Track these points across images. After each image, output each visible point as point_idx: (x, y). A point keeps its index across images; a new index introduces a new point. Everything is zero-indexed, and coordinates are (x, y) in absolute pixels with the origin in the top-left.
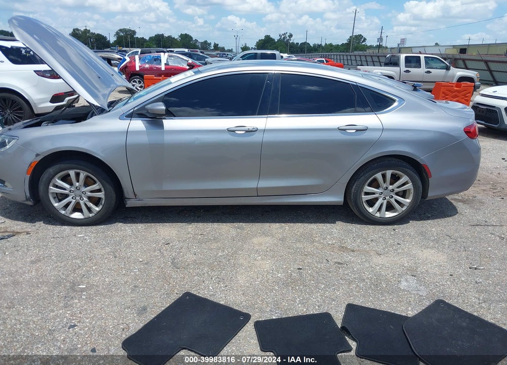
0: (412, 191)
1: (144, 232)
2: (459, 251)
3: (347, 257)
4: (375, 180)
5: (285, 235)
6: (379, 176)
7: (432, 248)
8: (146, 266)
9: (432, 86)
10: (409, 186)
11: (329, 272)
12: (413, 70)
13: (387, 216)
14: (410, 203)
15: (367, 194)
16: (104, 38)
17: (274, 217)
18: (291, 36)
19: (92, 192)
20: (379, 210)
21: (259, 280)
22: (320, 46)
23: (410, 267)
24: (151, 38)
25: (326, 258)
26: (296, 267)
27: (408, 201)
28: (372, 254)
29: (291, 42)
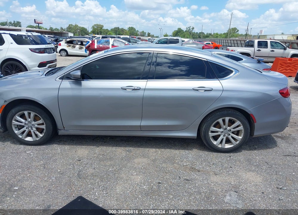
0: (243, 131)
1: (68, 151)
2: (272, 174)
3: (194, 175)
4: (218, 123)
5: (157, 158)
6: (220, 120)
7: (253, 171)
8: (61, 175)
9: (273, 60)
10: (241, 128)
11: (179, 186)
12: (263, 50)
13: (226, 147)
14: (242, 139)
15: (212, 132)
16: (86, 30)
17: (153, 144)
18: (193, 28)
19: (38, 125)
20: (221, 142)
21: (130, 190)
22: (210, 34)
23: (235, 185)
24: (112, 30)
25: (179, 176)
26: (158, 181)
27: (240, 137)
28: (211, 174)
29: (193, 32)
